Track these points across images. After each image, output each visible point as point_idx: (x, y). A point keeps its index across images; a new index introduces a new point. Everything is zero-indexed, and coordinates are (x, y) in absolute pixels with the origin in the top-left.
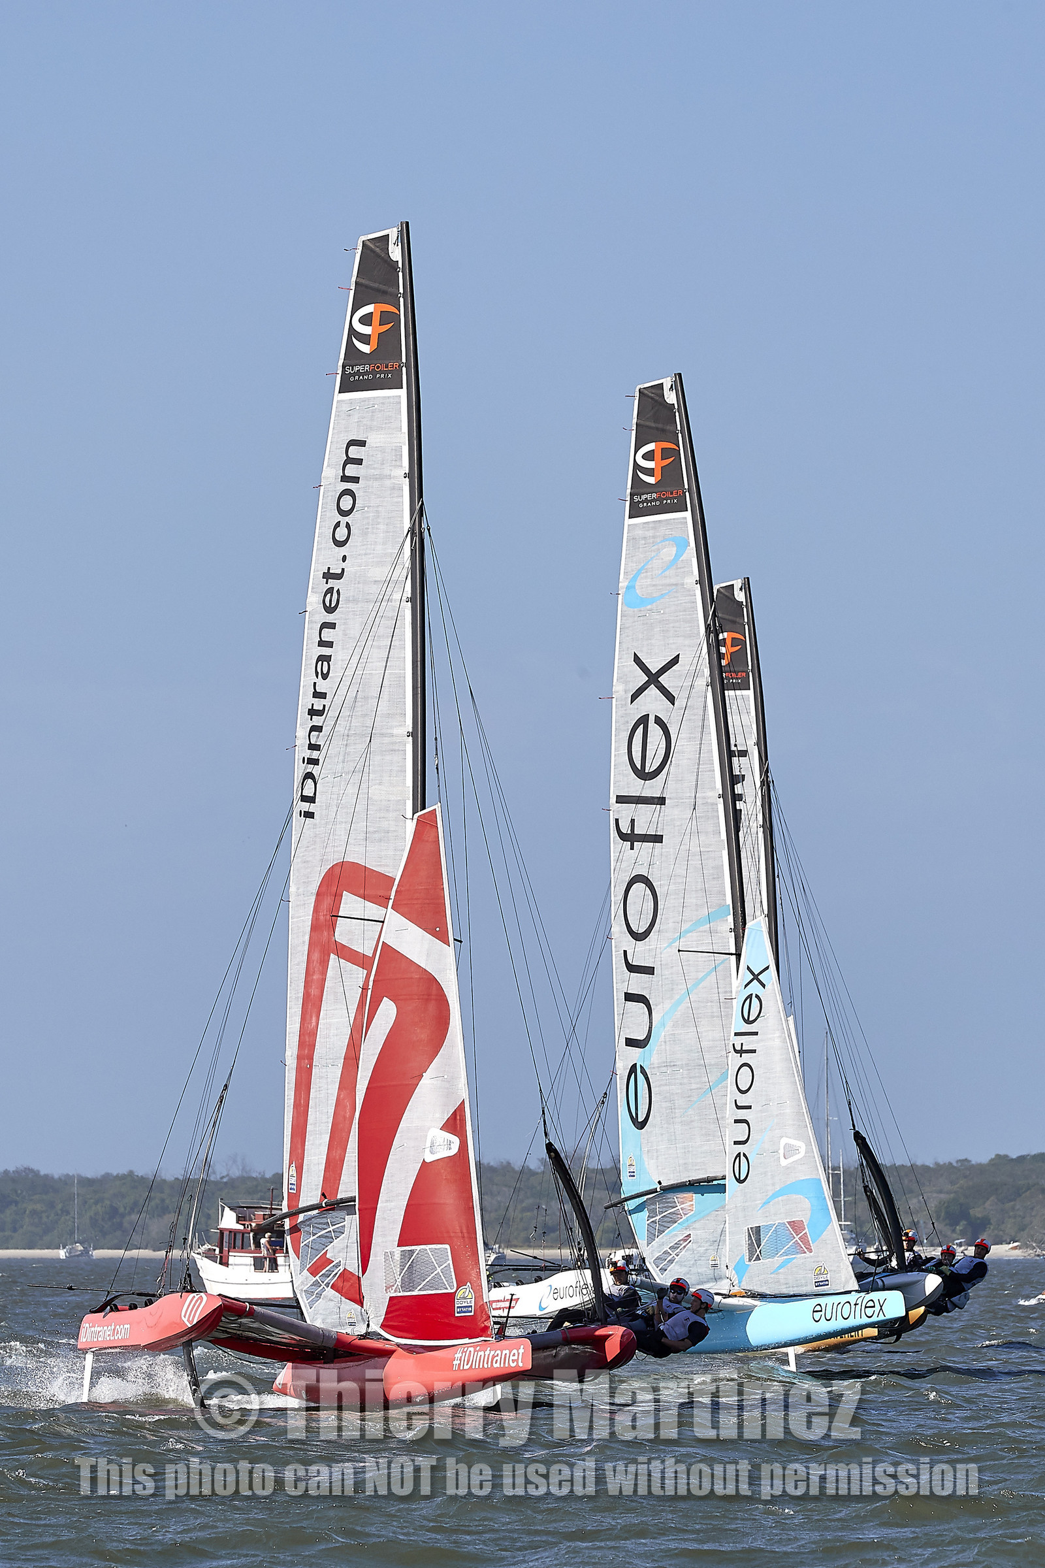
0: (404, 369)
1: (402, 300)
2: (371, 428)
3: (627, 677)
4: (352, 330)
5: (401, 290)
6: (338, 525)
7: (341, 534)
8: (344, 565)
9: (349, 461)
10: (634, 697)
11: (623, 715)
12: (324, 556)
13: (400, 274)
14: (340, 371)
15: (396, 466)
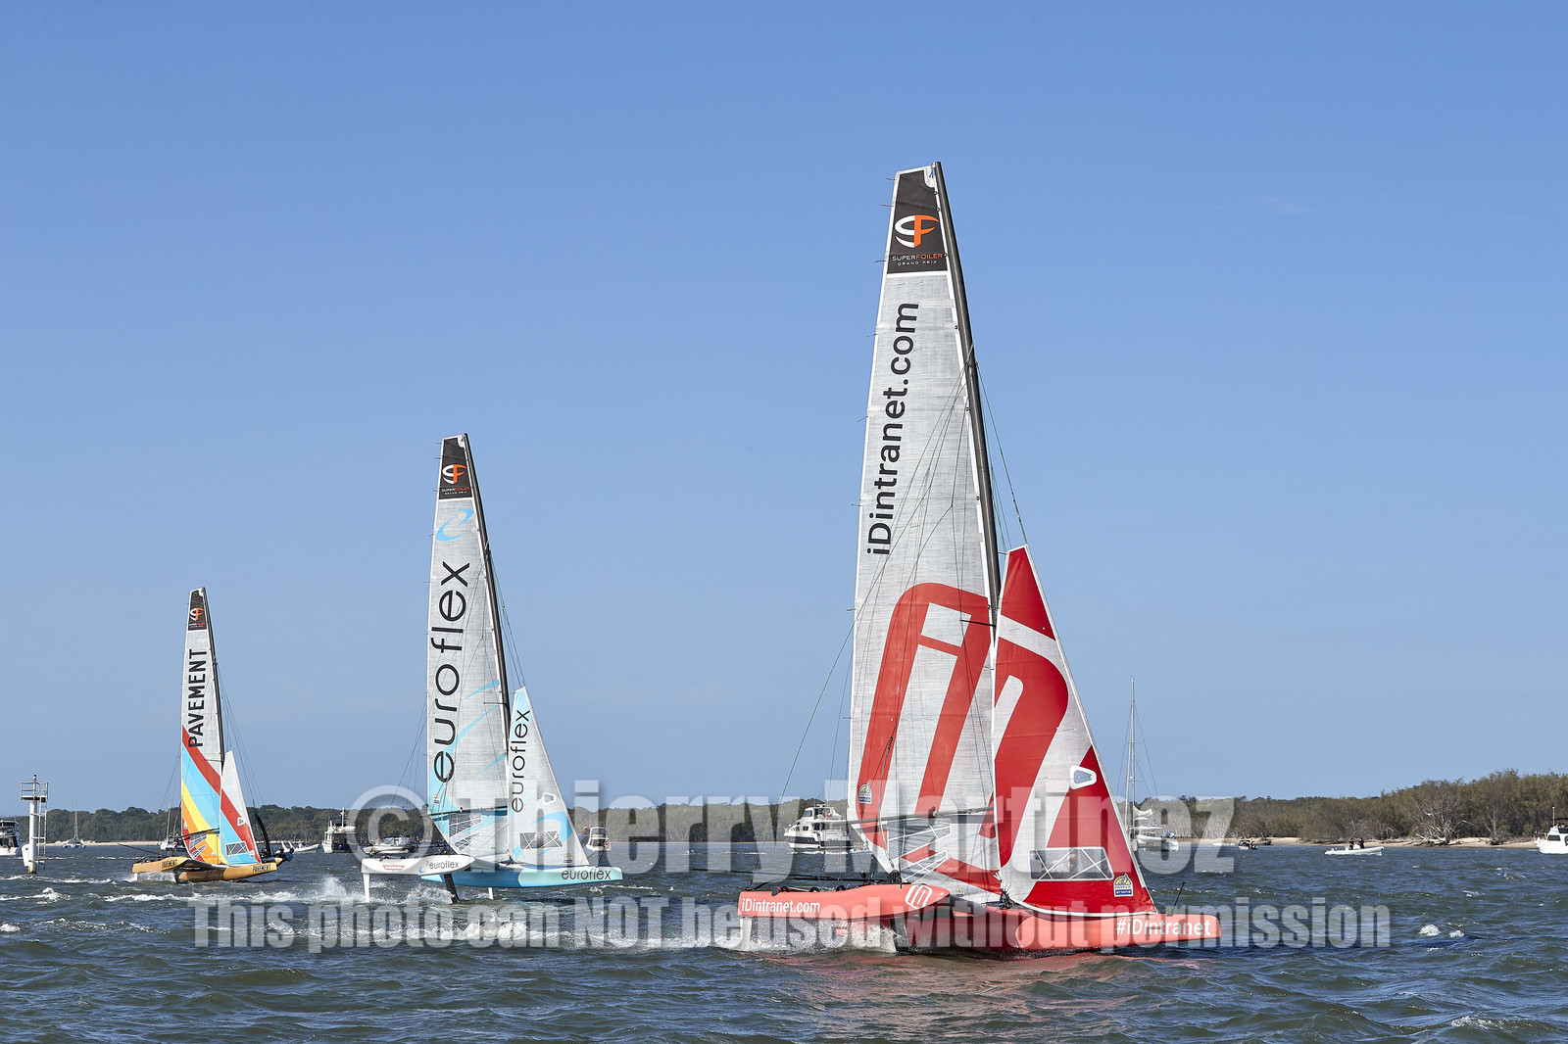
0: (947, 258)
1: (940, 213)
2: (922, 297)
3: (438, 573)
4: (895, 233)
5: (939, 206)
6: (897, 359)
7: (901, 365)
8: (906, 386)
9: (902, 318)
10: (443, 582)
11: (436, 591)
12: (881, 379)
13: (937, 196)
14: (887, 259)
15: (947, 321)
